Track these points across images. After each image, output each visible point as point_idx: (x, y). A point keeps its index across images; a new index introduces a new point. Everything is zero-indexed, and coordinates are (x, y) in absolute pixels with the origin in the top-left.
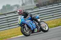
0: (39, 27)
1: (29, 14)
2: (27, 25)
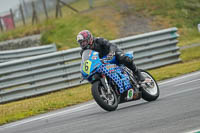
0: (138, 86)
1: (111, 48)
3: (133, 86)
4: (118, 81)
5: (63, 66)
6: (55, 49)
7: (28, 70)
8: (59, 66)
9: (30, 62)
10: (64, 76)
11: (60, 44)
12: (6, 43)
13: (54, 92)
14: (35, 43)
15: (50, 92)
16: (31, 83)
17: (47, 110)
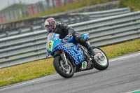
0: (91, 59)
2: (66, 54)
3: (86, 59)
4: (74, 55)
5: (135, 23)
6: (130, 11)
7: (110, 25)
8: (132, 23)
9: (111, 20)
10: (135, 30)
11: (133, 7)
12: (95, 6)
13: (129, 41)
14: (115, 7)
15: (125, 41)
16: (112, 35)
17: (123, 54)
